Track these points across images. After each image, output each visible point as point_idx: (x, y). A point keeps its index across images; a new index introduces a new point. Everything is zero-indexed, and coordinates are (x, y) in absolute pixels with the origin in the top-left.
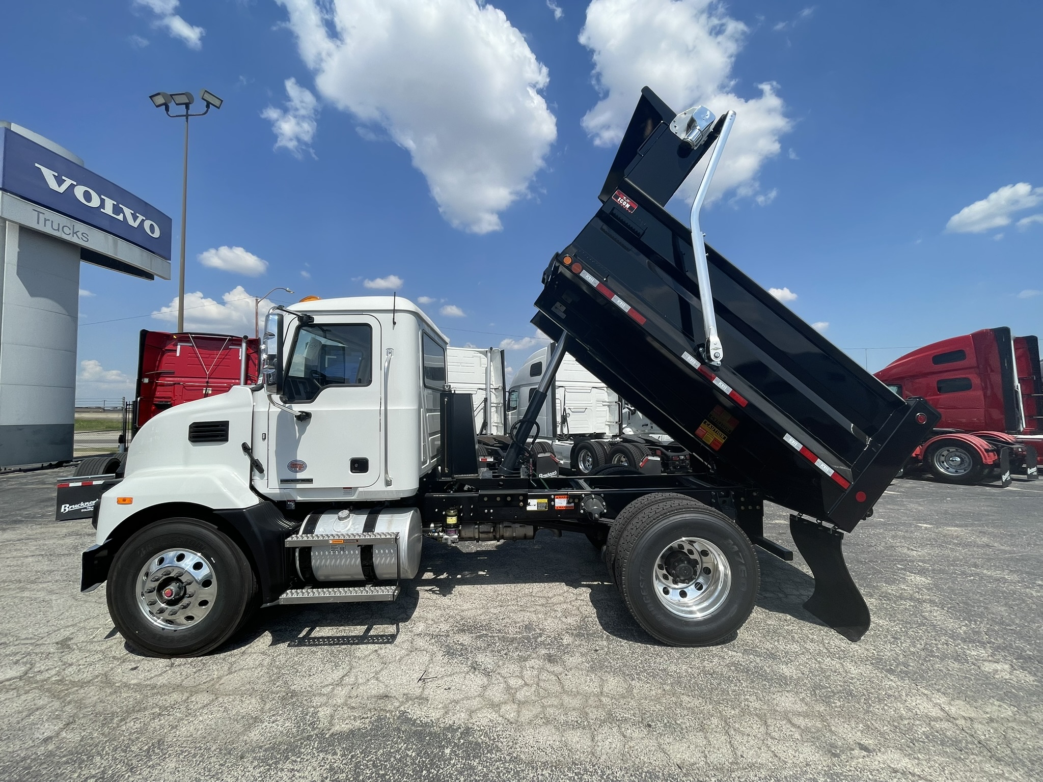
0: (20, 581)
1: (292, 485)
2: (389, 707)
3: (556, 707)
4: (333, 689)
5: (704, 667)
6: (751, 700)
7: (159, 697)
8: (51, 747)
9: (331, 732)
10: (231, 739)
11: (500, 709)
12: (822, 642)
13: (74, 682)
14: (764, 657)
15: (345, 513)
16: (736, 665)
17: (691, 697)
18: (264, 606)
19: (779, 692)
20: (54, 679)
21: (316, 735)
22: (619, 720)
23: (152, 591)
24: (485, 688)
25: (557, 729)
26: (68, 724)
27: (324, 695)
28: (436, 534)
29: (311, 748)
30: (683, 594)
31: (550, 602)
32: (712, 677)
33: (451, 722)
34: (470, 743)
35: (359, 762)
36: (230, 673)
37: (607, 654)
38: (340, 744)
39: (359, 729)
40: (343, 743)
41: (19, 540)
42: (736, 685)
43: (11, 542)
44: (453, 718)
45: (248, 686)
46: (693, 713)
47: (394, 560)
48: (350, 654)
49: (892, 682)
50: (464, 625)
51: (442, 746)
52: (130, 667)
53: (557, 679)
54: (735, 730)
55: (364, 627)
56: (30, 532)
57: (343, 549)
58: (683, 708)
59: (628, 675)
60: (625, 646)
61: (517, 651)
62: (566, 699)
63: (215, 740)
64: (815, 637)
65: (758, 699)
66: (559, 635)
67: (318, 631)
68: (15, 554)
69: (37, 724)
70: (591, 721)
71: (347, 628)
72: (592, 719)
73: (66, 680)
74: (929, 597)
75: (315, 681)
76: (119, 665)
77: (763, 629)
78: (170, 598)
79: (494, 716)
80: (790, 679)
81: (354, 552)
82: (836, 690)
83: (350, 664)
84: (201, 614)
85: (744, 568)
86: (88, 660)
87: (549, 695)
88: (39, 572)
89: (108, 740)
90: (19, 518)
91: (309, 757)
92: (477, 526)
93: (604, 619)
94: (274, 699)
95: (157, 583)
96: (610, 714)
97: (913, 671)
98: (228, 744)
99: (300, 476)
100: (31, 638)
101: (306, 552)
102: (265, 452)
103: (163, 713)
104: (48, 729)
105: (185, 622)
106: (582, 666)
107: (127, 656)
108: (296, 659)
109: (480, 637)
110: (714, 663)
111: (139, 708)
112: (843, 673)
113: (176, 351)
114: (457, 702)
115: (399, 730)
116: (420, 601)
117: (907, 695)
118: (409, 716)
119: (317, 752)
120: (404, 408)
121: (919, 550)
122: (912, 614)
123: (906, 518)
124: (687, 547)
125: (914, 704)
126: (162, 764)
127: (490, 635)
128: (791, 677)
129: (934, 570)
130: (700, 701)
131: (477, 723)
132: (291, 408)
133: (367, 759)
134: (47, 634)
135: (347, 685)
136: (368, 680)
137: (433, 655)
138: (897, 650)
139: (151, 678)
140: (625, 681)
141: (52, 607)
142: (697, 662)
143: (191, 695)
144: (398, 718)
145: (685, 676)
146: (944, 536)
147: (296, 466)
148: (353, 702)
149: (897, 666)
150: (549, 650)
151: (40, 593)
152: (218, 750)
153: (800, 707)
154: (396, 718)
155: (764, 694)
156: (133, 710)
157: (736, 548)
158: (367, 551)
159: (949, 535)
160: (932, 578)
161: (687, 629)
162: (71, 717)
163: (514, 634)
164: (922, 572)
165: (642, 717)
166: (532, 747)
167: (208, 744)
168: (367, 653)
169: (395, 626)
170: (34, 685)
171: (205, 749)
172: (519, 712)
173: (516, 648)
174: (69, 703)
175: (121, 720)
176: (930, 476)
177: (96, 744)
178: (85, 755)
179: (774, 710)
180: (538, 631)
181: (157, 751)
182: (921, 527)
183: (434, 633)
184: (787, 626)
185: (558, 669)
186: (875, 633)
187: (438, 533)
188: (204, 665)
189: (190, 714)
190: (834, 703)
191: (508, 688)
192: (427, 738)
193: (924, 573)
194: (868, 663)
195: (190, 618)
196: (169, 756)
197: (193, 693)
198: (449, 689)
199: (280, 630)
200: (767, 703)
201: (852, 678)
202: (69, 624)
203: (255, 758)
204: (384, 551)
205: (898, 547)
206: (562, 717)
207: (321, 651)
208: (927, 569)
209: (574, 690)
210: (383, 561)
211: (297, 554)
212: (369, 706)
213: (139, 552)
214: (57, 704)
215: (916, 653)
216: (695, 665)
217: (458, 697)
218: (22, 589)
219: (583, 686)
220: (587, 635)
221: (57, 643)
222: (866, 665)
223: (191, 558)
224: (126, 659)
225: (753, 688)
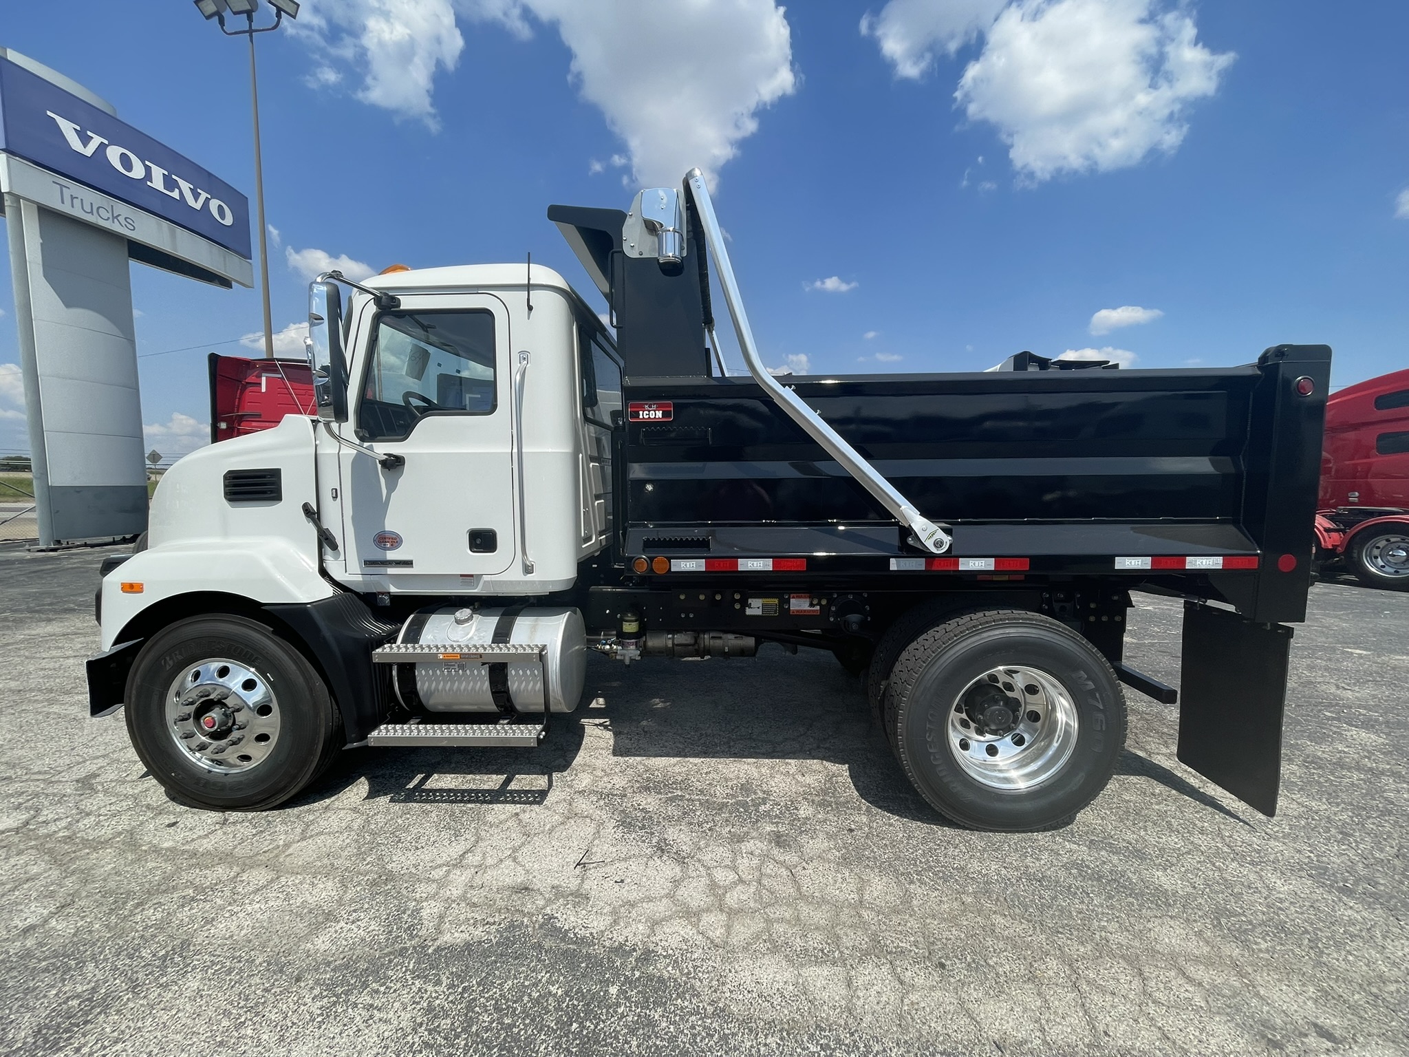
0: (51, 691)
1: (381, 570)
2: (529, 907)
3: (789, 922)
4: (448, 872)
5: (1027, 867)
6: (1110, 929)
7: (198, 871)
8: (30, 943)
9: (437, 943)
10: (287, 946)
11: (699, 920)
12: (1220, 834)
13: (87, 840)
14: (1125, 856)
15: (465, 613)
16: (1081, 866)
17: (1009, 918)
18: (348, 746)
19: (1156, 917)
20: (61, 834)
21: (414, 948)
22: (891, 953)
23: (187, 719)
24: (676, 883)
25: (790, 961)
26: (63, 907)
27: (434, 881)
28: (608, 647)
29: (404, 969)
30: (992, 750)
31: (778, 749)
32: (1041, 885)
33: (621, 939)
34: (650, 978)
35: (474, 1000)
36: (303, 839)
37: (867, 837)
38: (447, 965)
39: (480, 942)
40: (454, 965)
41: (64, 635)
42: (1083, 902)
43: (53, 637)
44: (626, 932)
45: (325, 861)
46: (1015, 946)
47: (539, 686)
48: (479, 818)
49: (1352, 910)
50: (648, 780)
51: (605, 981)
52: (167, 822)
53: (789, 874)
54: (1088, 983)
55: (502, 777)
56: (79, 625)
57: (462, 667)
58: (997, 938)
59: (903, 874)
60: (895, 826)
61: (727, 825)
62: (805, 910)
63: (263, 946)
64: (1206, 824)
65: (1123, 928)
66: (792, 803)
67: (437, 780)
68: (54, 653)
69: (21, 904)
70: (846, 951)
71: (478, 777)
72: (847, 948)
73: (77, 838)
74: (1388, 767)
75: (422, 857)
76: (153, 818)
77: (1117, 807)
78: (212, 730)
79: (689, 932)
80: (1174, 895)
81: (479, 672)
82: (1256, 919)
83: (476, 835)
84: (260, 753)
85: (1101, 716)
86: (113, 808)
87: (776, 902)
88: (79, 678)
89: (112, 937)
90: (72, 605)
91: (399, 985)
92: (670, 636)
93: (862, 779)
94: (359, 884)
95: (192, 708)
96: (875, 939)
97: (1387, 893)
98: (281, 954)
99: (391, 555)
100: (45, 772)
101: (408, 669)
102: (337, 518)
103: (198, 897)
104: (33, 913)
105: (238, 762)
106: (829, 856)
107: (166, 805)
108: (400, 821)
109: (672, 800)
110: (1043, 862)
111: (166, 886)
112: (1263, 890)
113: (260, 384)
114: (633, 905)
115: (539, 946)
116: (586, 740)
117: (1384, 937)
118: (558, 925)
119: (413, 978)
120: (550, 450)
121: (1356, 688)
122: (1367, 794)
123: (1324, 639)
124: (1003, 678)
125: (1400, 954)
126: (180, 982)
127: (687, 796)
128: (1175, 893)
129: (1387, 722)
130: (1024, 926)
131: (663, 943)
132: (371, 449)
133: (486, 995)
134: (67, 767)
135: (468, 867)
136: (501, 861)
137: (601, 824)
138: (1351, 853)
139: (193, 840)
140: (899, 883)
141: (82, 729)
142: (1013, 859)
143: (243, 871)
144: (541, 927)
145: (997, 880)
146: (1394, 669)
147: (387, 540)
148: (475, 895)
149: (1356, 883)
150: (777, 827)
151: (73, 708)
152: (265, 964)
153: (1195, 947)
154: (537, 926)
155: (1132, 919)
156: (158, 889)
157: (1091, 685)
158: (498, 672)
159: (1400, 668)
160: (1388, 734)
161: (998, 805)
162: (69, 895)
163: (723, 798)
164: (1368, 725)
165: (928, 947)
166: (749, 992)
167: (252, 953)
168: (503, 817)
169: (546, 777)
170: (33, 843)
171: (247, 961)
172: (728, 928)
173: (727, 821)
174: (73, 873)
175: (138, 905)
176: (1353, 578)
177: (94, 943)
178: (74, 959)
179: (1152, 949)
180: (760, 795)
181: (177, 959)
182: (1352, 653)
183: (605, 791)
184: (1158, 804)
185: (791, 858)
186: (1308, 824)
187: (610, 645)
188: (268, 825)
189: (235, 901)
190: (1256, 943)
191: (713, 885)
192: (583, 965)
193: (1373, 727)
194: (1304, 874)
195: (246, 758)
196: (193, 970)
197: (247, 867)
198: (622, 881)
199: (383, 776)
200: (1139, 935)
201: (1281, 900)
202: (99, 754)
203: (317, 982)
204: (524, 672)
205: (1319, 683)
206: (798, 939)
207: (436, 811)
208: (1377, 720)
209: (816, 894)
210: (523, 687)
211: (394, 673)
212: (500, 904)
213: (163, 662)
214: (55, 874)
215: (1386, 861)
216: (1011, 863)
217: (633, 896)
218: (51, 702)
219: (830, 889)
220: (836, 804)
221: (77, 781)
222: (1301, 877)
223: (240, 674)
224: (163, 809)
225: (1112, 907)
